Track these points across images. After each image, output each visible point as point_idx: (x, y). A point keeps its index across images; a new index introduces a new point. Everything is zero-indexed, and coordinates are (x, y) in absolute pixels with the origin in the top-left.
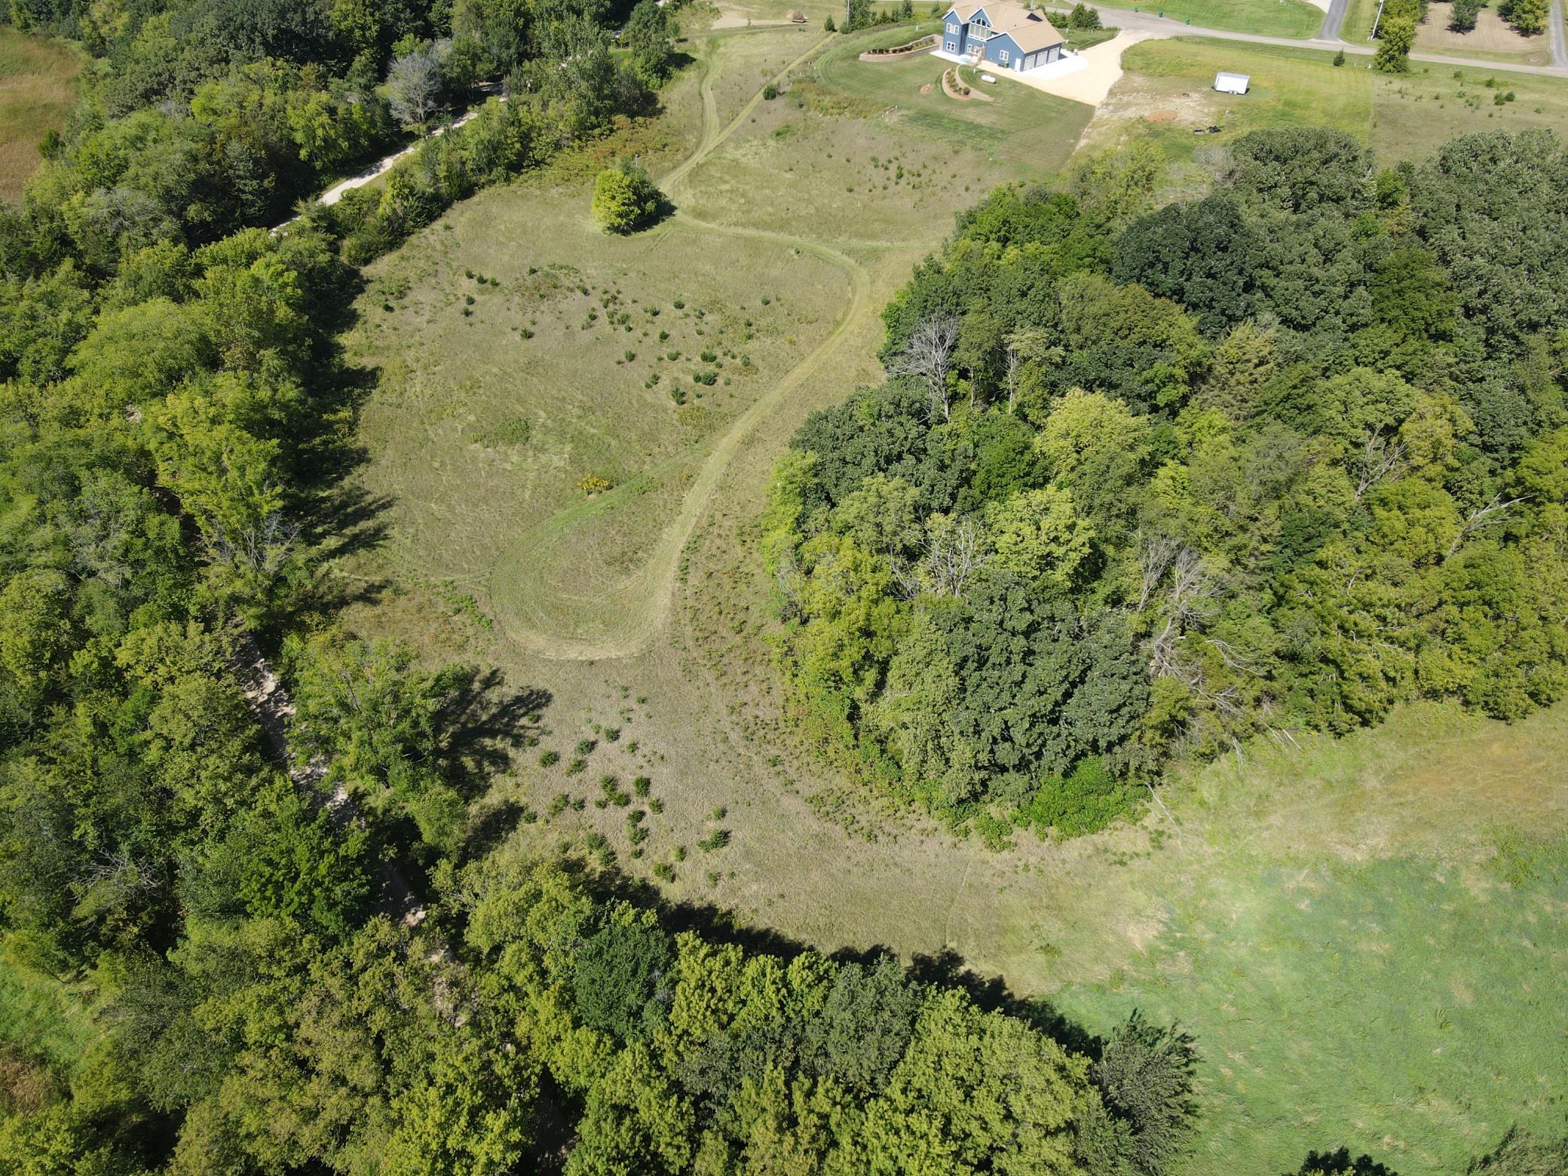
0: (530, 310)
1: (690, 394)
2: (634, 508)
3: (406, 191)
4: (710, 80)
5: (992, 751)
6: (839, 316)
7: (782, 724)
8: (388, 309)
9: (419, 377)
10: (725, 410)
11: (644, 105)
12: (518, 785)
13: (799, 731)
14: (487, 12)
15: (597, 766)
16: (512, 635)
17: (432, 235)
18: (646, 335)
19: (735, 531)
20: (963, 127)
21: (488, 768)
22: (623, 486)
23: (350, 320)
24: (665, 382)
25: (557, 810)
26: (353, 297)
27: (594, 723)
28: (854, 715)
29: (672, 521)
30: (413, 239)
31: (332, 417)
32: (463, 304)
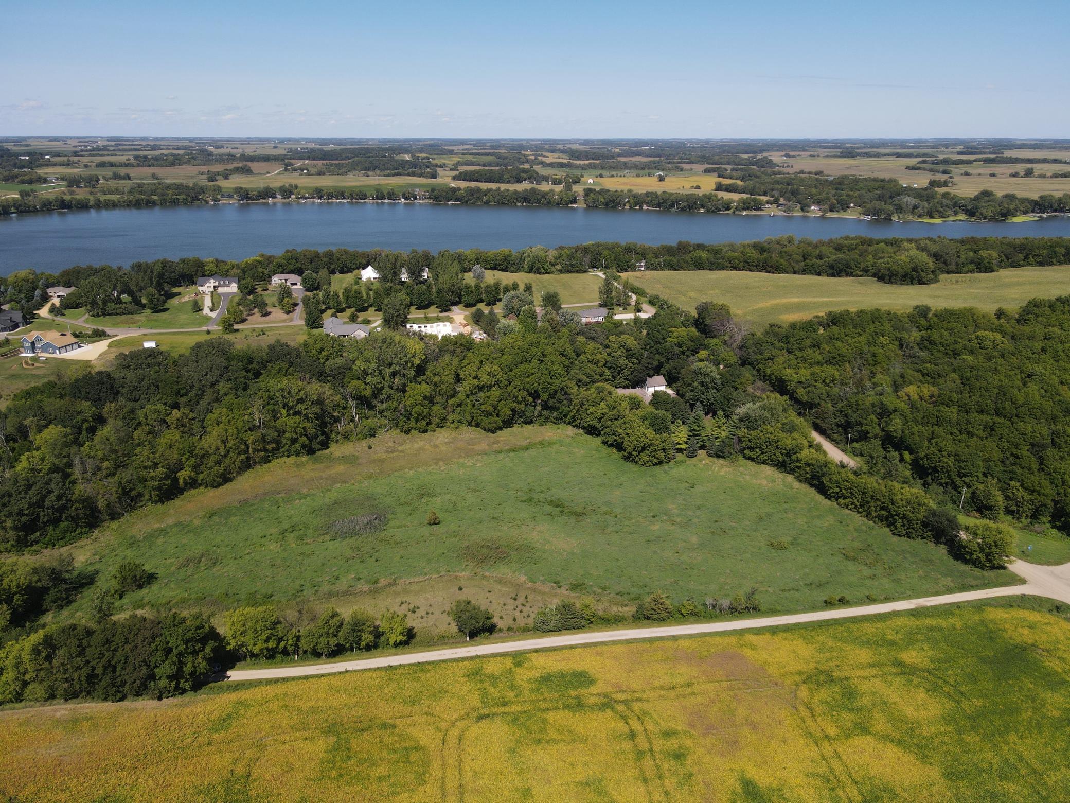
20: (30, 376)
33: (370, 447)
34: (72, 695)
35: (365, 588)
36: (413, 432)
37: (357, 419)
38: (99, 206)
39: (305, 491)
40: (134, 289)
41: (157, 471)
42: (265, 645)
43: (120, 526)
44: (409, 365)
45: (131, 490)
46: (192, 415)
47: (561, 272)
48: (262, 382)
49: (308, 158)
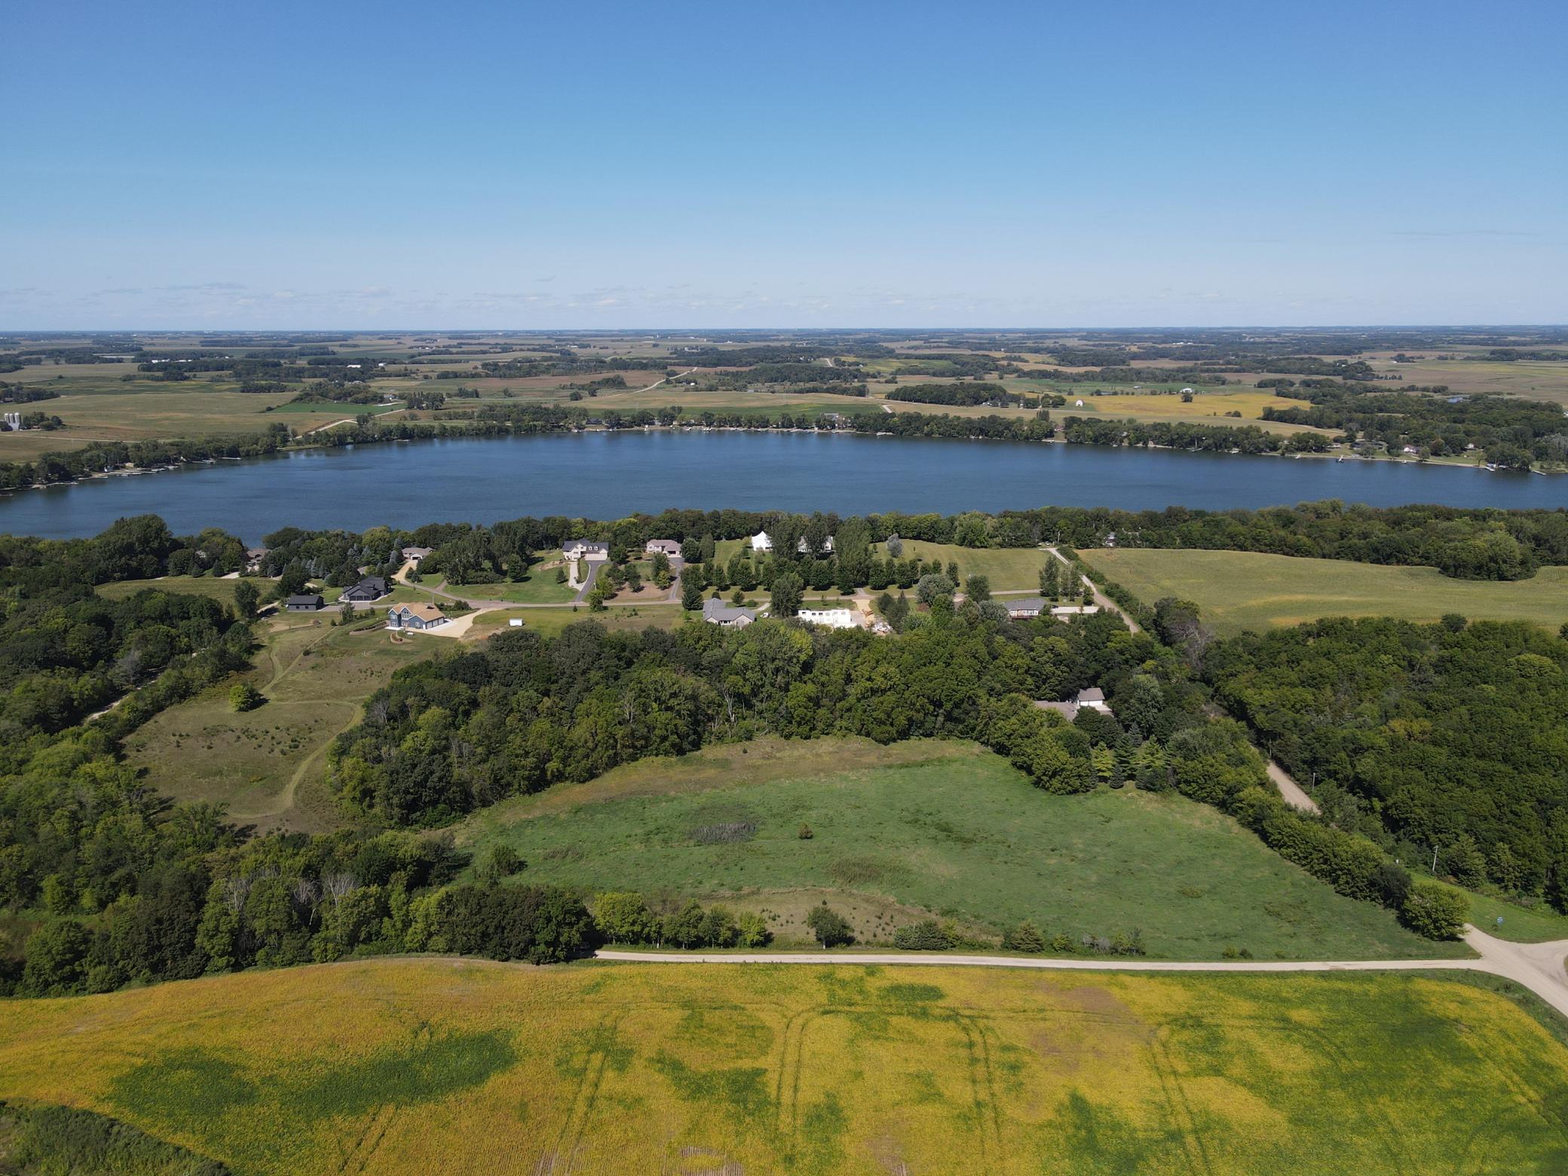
0: (208, 741)
1: (288, 752)
2: (272, 783)
4: (274, 653)
6: (348, 720)
9: (165, 767)
10: (304, 753)
16: (236, 816)
18: (264, 739)
20: (399, 653)
22: (266, 779)
24: (277, 750)
27: (271, 828)
29: (288, 783)
30: (140, 728)
32: (175, 744)
33: (745, 752)
34: (467, 951)
35: (728, 893)
36: (794, 738)
37: (732, 719)
38: (445, 434)
39: (672, 793)
40: (497, 554)
41: (528, 760)
42: (631, 928)
43: (490, 814)
44: (795, 660)
45: (502, 778)
46: (562, 704)
47: (1001, 546)
48: (636, 671)
49: (697, 364)
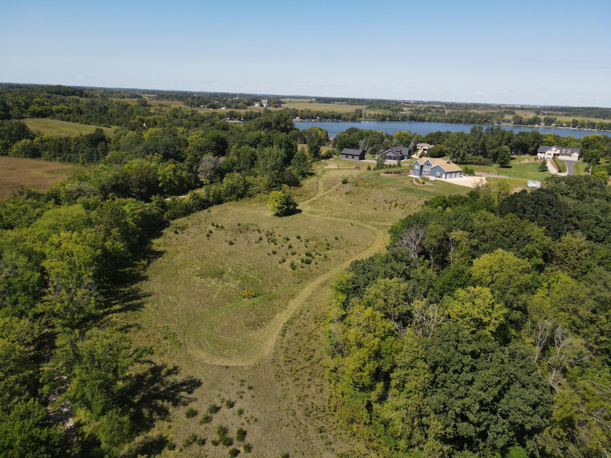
0: (235, 236)
1: (299, 266)
2: (264, 305)
3: (196, 197)
4: (322, 179)
5: (455, 426)
6: (369, 245)
7: (327, 409)
8: (176, 233)
9: (182, 254)
10: (314, 272)
11: (296, 183)
12: (170, 427)
13: (336, 414)
14: (241, 154)
15: (217, 420)
16: (190, 351)
17: (204, 213)
18: (282, 246)
19: (312, 318)
20: (422, 192)
21: (155, 416)
22: (261, 297)
23: (159, 235)
24: (288, 261)
25: (188, 444)
26: (164, 229)
27: (222, 397)
28: (369, 406)
29: (281, 311)
30: (194, 214)
31: (138, 263)
32: (208, 232)
40: (488, 146)
